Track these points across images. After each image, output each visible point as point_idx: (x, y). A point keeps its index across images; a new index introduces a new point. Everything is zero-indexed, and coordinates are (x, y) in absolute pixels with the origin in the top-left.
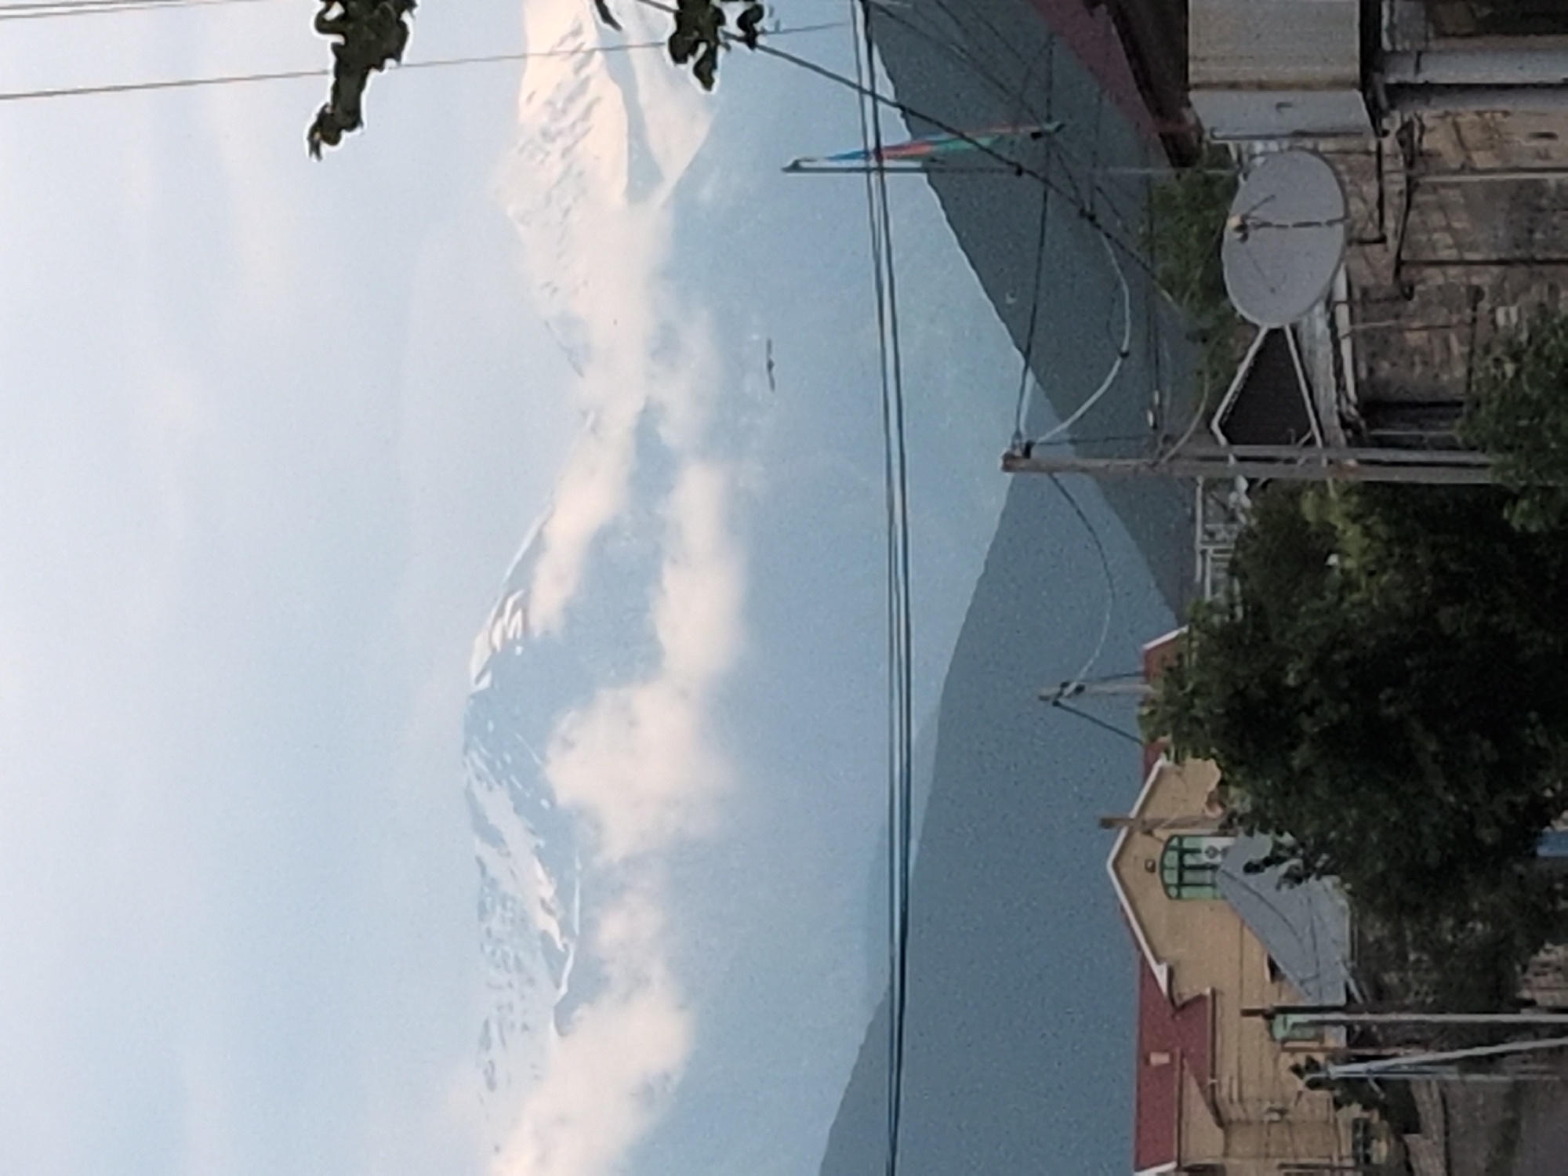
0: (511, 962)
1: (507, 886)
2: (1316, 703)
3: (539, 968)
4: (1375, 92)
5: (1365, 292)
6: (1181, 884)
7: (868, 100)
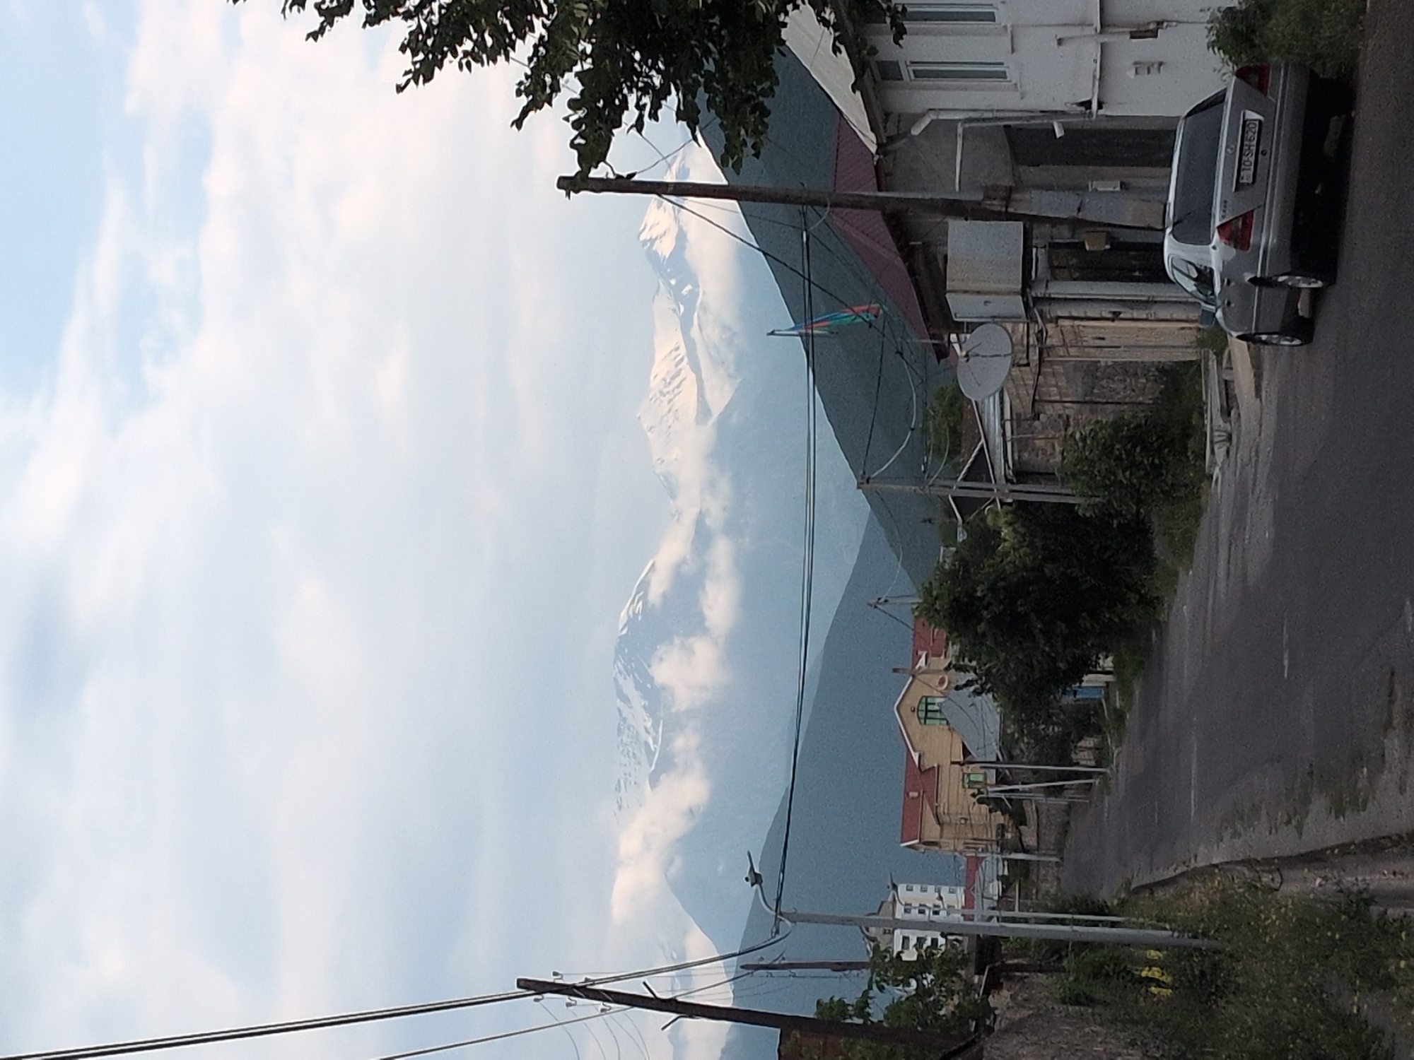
0: (631, 754)
1: (630, 721)
2: (989, 604)
3: (643, 757)
4: (1027, 299)
5: (1019, 415)
6: (926, 718)
7: (807, 282)
